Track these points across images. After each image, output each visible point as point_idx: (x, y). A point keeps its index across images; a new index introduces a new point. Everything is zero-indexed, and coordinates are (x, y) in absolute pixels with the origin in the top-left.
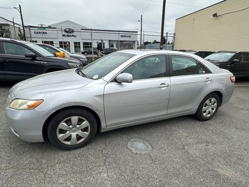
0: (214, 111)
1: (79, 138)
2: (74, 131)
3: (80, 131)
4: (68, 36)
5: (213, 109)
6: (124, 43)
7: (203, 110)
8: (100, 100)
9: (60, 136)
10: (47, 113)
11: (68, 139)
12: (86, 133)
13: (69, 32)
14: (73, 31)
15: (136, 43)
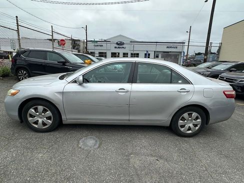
0: (197, 128)
1: (44, 124)
2: (40, 118)
3: (45, 119)
4: (119, 48)
5: (196, 126)
6: (170, 54)
7: (179, 124)
8: (60, 97)
9: (30, 119)
10: (21, 100)
11: (36, 123)
12: (49, 121)
13: (120, 44)
14: (123, 44)
15: (183, 53)
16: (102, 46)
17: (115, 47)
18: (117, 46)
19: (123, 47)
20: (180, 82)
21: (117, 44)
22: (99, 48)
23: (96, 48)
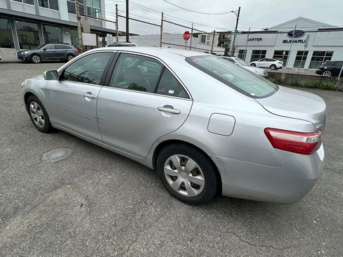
4: (291, 42)
16: (261, 39)
17: (285, 41)
18: (289, 39)
19: (301, 41)
20: (171, 92)
21: (290, 34)
22: (255, 43)
23: (250, 43)
